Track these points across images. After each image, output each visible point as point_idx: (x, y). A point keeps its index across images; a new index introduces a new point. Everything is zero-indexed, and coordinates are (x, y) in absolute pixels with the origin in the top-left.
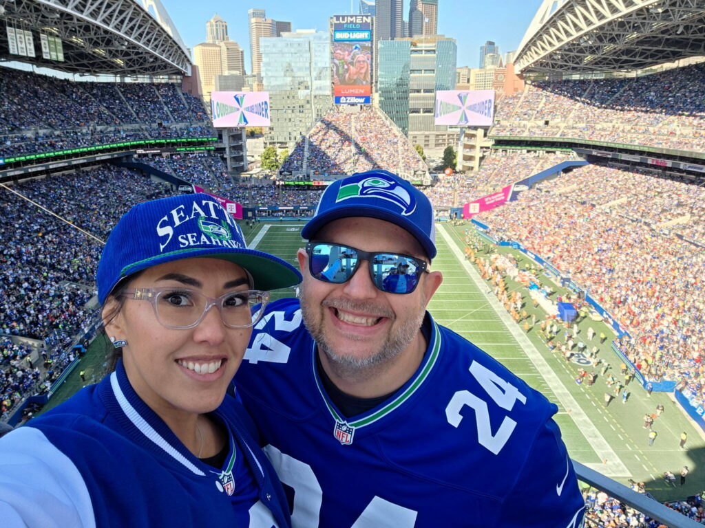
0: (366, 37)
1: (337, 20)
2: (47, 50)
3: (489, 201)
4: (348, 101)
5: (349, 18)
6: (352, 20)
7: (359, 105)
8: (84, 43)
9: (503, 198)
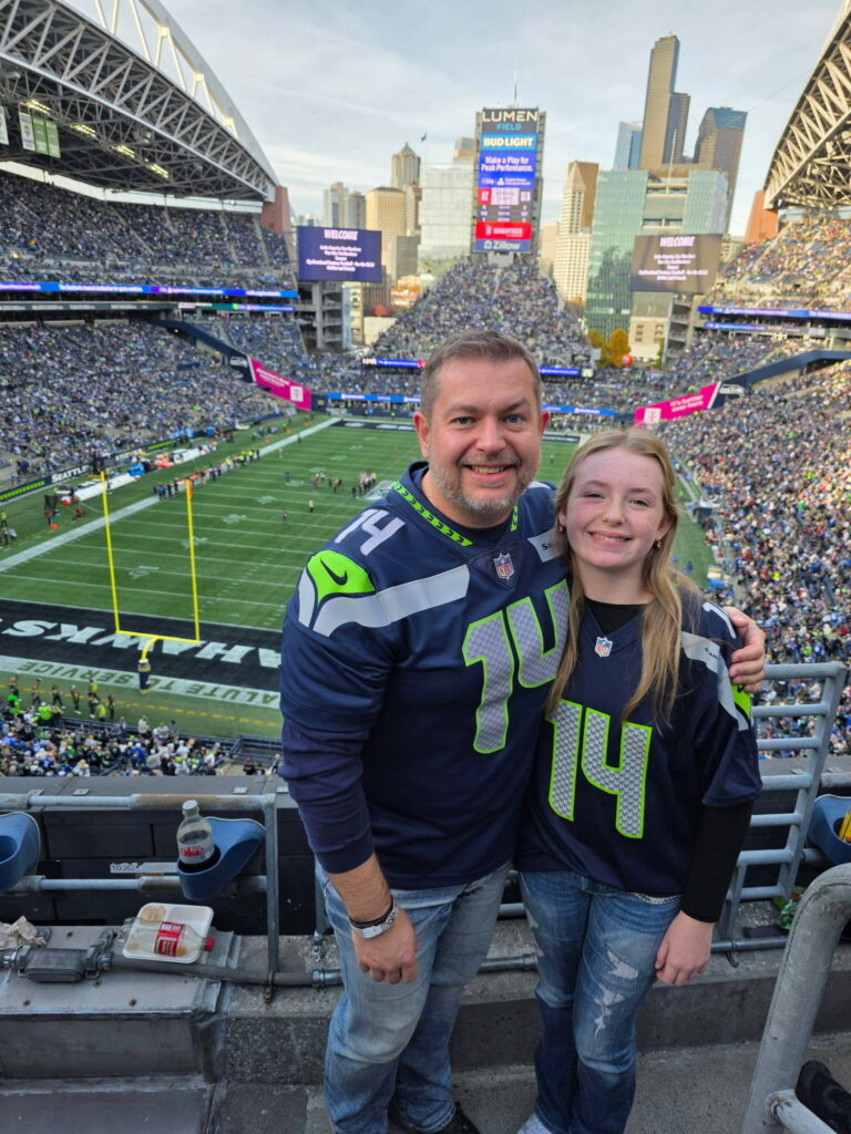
0: (530, 144)
1: (487, 117)
2: (31, 137)
3: (677, 406)
4: (495, 247)
5: (506, 113)
6: (509, 117)
7: (511, 254)
8: (98, 137)
9: (701, 403)
